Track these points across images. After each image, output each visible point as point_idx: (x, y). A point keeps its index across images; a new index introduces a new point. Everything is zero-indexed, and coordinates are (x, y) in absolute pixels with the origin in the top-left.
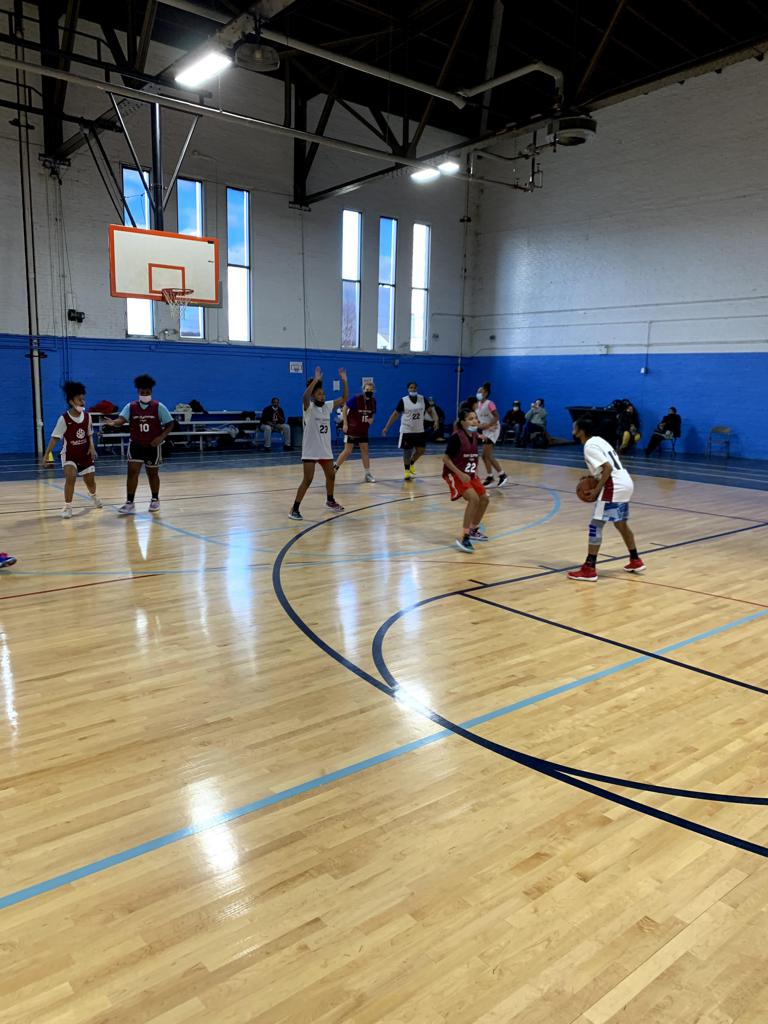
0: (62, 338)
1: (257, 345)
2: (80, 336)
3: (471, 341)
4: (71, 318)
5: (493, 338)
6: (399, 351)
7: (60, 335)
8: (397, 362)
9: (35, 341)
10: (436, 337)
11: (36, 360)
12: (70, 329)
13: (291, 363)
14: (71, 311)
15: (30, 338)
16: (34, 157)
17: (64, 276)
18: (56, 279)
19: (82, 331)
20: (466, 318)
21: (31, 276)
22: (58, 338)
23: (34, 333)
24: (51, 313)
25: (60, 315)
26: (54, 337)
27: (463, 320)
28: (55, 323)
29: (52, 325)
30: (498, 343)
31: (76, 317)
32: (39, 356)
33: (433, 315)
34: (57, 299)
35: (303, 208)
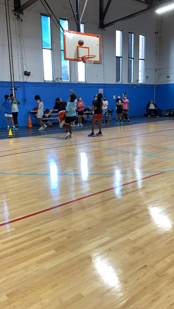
0: (22, 82)
1: (88, 83)
2: (28, 81)
3: (159, 79)
4: (25, 74)
5: (168, 77)
6: (135, 83)
7: (22, 81)
8: (135, 87)
9: (13, 84)
10: (147, 77)
11: (13, 91)
12: (25, 79)
13: (99, 89)
14: (25, 72)
15: (11, 83)
16: (11, 11)
17: (22, 58)
18: (20, 59)
19: (29, 79)
20: (157, 70)
21: (11, 58)
22: (21, 82)
23: (13, 81)
24: (18, 73)
25: (21, 73)
26: (20, 82)
27: (156, 70)
28: (20, 76)
29: (19, 77)
30: (170, 79)
31: (27, 74)
32: (15, 90)
33: (146, 69)
34: (20, 67)
35: (103, 29)
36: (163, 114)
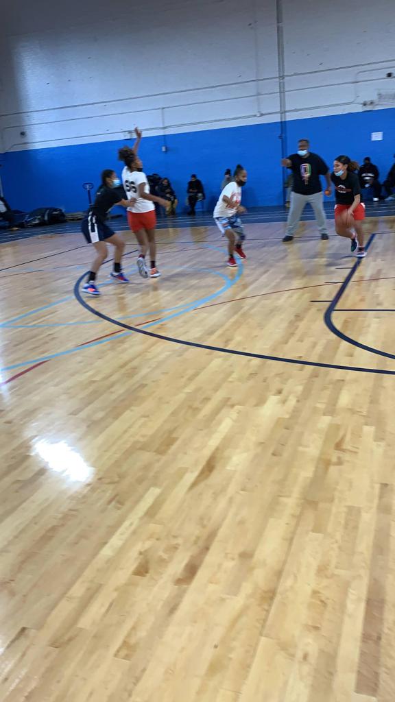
5: (23, 134)
30: (29, 138)
36: (27, 222)
